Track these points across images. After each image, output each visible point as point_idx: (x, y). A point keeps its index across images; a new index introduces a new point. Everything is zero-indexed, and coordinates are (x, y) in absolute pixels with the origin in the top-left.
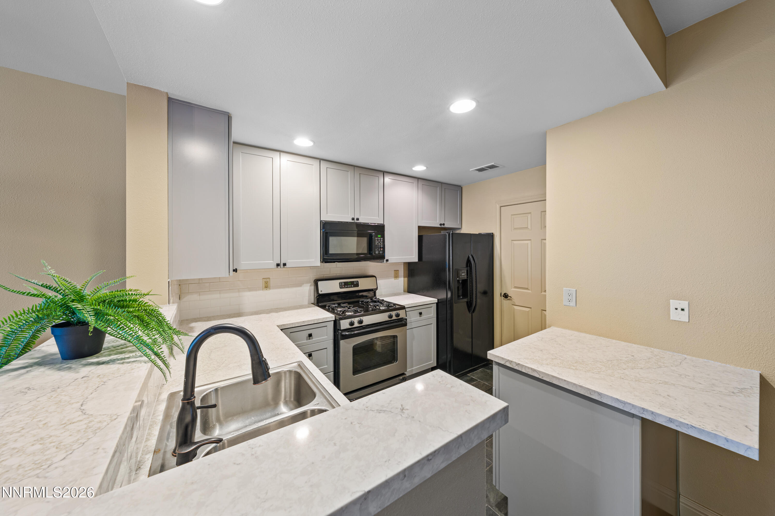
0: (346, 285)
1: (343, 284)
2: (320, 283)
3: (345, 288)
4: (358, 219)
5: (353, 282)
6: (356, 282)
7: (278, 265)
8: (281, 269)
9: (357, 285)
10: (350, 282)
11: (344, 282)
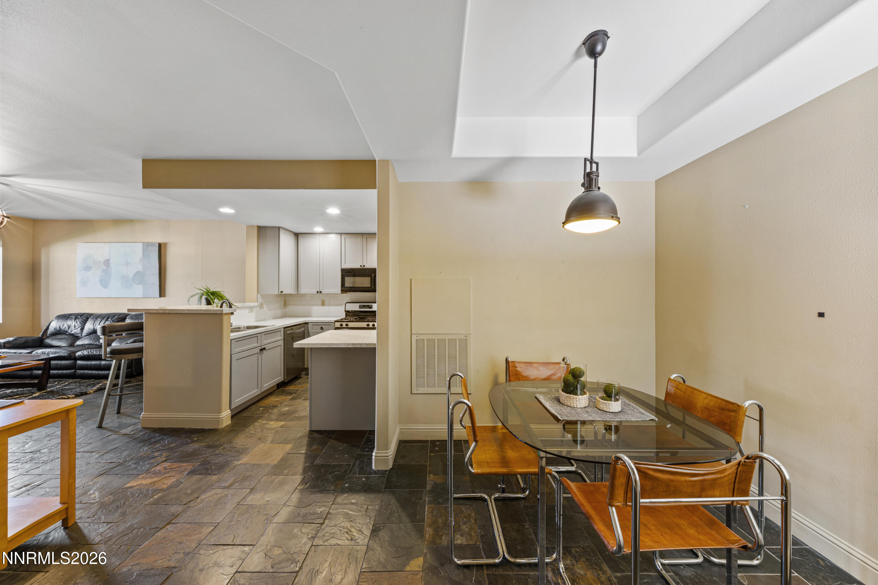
0: (364, 306)
1: (362, 306)
2: (347, 304)
3: (362, 308)
4: (364, 266)
5: (369, 305)
6: (371, 305)
7: (318, 292)
8: (319, 294)
9: (371, 308)
10: (367, 305)
11: (363, 305)
